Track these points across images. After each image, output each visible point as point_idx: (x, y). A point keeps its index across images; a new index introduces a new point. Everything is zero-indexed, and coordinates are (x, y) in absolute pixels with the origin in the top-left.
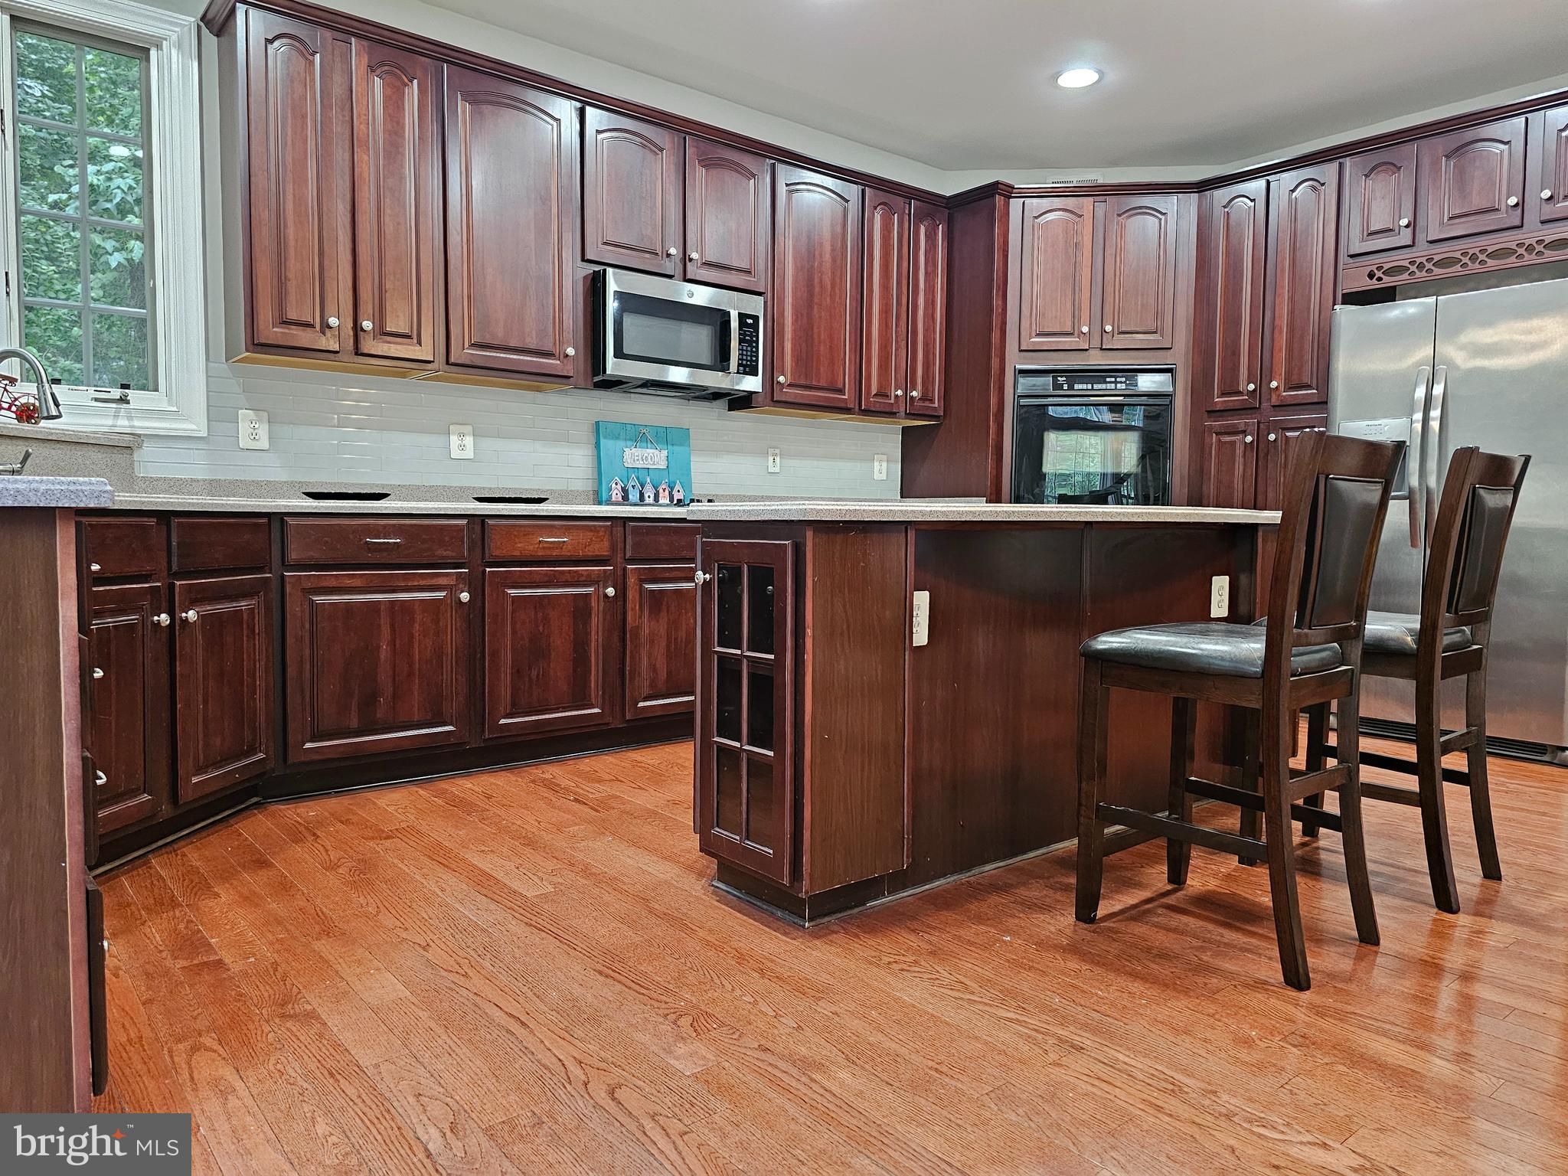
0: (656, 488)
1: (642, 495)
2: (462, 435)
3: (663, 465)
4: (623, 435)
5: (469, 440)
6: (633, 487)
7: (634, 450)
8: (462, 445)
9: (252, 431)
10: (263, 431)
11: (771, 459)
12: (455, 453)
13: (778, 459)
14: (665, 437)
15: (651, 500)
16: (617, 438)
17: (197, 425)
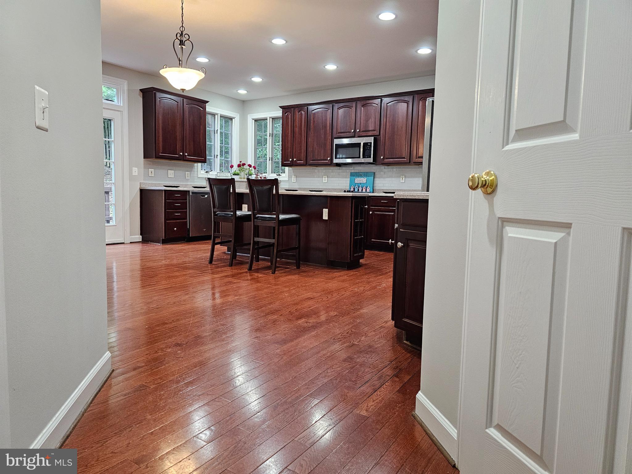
0: (362, 188)
1: (358, 190)
2: (325, 177)
3: (365, 182)
4: (355, 175)
5: (326, 179)
6: (356, 188)
7: (358, 178)
8: (325, 180)
9: (294, 179)
10: (295, 179)
11: (401, 178)
12: (324, 182)
13: (404, 178)
14: (365, 174)
15: (361, 191)
16: (354, 176)
17: (287, 179)
